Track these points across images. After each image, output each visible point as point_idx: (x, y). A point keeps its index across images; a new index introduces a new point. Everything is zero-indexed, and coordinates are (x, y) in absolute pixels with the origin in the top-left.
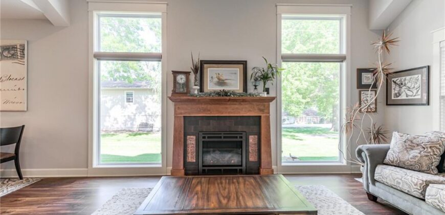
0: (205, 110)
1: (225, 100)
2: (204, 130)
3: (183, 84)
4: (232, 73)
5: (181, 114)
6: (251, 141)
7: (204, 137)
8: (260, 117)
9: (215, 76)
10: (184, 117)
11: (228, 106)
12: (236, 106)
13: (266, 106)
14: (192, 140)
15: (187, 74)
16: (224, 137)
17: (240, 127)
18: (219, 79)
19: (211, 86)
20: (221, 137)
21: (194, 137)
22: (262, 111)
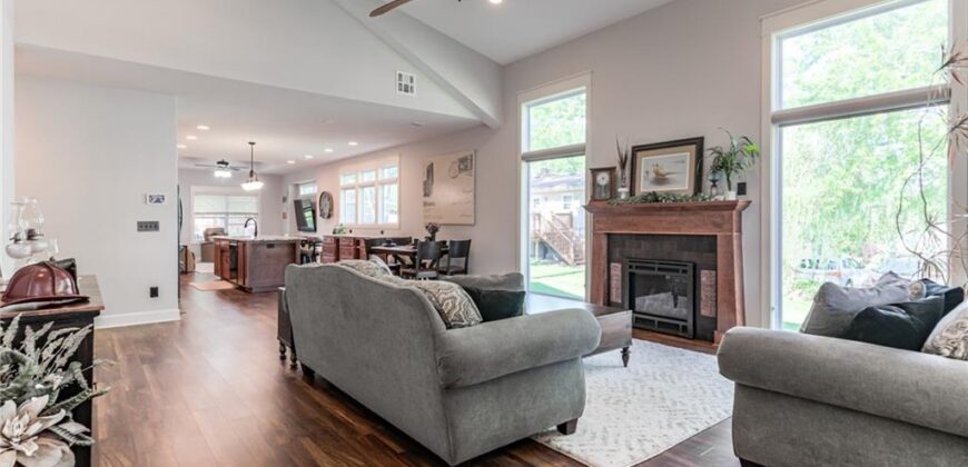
0: (629, 225)
1: (654, 209)
2: (633, 256)
3: (605, 186)
4: (678, 162)
5: (600, 229)
6: (703, 279)
7: (631, 267)
8: (715, 236)
9: (651, 170)
10: (609, 235)
11: (662, 218)
12: (674, 218)
13: (726, 217)
14: (616, 269)
15: (611, 170)
16: (659, 269)
17: (686, 253)
18: (657, 173)
19: (644, 187)
20: (653, 269)
21: (619, 266)
22: (718, 226)
